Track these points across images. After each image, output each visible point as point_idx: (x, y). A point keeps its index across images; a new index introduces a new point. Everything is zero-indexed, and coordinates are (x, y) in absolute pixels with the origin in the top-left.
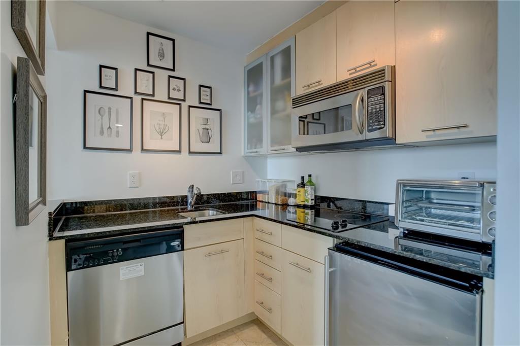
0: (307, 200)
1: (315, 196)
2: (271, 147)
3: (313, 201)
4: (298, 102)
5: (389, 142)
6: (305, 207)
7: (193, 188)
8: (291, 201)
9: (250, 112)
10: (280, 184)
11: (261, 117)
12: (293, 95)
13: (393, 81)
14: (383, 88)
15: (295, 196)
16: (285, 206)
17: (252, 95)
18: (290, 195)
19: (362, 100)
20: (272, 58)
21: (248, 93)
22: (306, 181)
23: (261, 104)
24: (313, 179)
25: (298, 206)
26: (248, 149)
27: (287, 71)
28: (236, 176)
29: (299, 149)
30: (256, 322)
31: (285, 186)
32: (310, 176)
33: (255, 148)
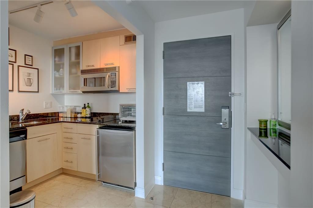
0: (87, 115)
1: (91, 113)
2: (69, 90)
3: (90, 115)
4: (83, 72)
5: (117, 91)
6: (86, 118)
7: (23, 111)
8: (79, 115)
9: (56, 72)
10: (72, 108)
11: (63, 75)
12: (81, 68)
13: (119, 72)
14: (116, 73)
15: (81, 113)
16: (76, 118)
17: (57, 62)
18: (78, 113)
19: (109, 76)
21: (55, 61)
22: (86, 106)
23: (63, 68)
24: (90, 105)
25: (82, 118)
26: (54, 90)
27: (78, 55)
28: (47, 104)
29: (84, 92)
30: (63, 172)
31: (76, 109)
32: (88, 104)
33: (60, 90)
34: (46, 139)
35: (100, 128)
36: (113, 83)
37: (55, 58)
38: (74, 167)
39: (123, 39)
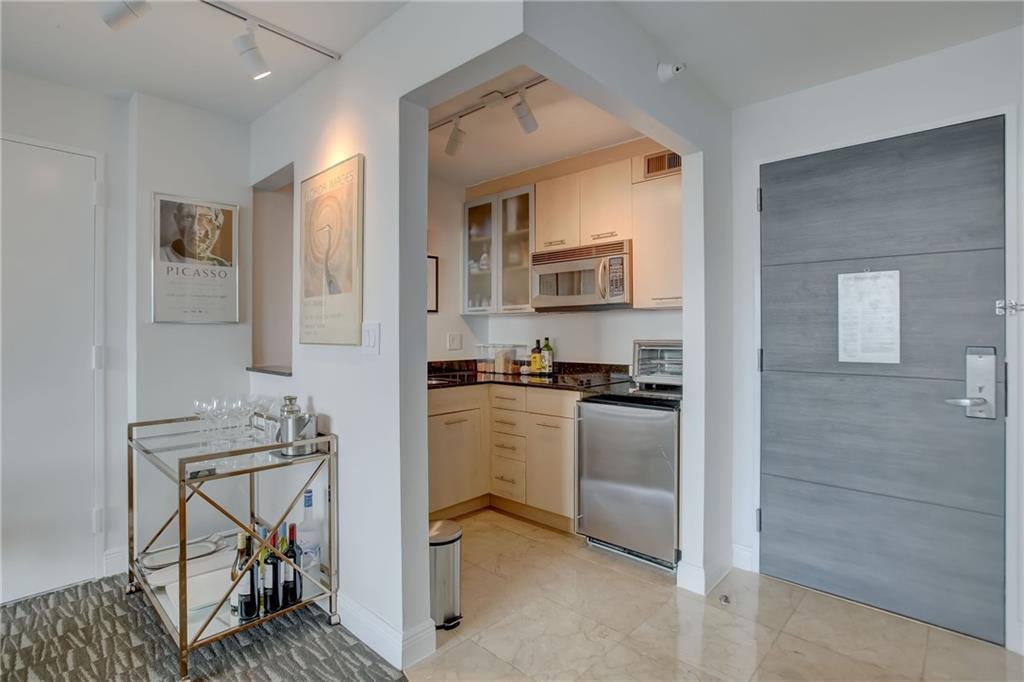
0: (543, 368)
1: (553, 363)
2: (503, 305)
3: (551, 368)
4: (538, 259)
5: (627, 306)
6: (541, 375)
8: (524, 369)
9: (472, 261)
10: (507, 350)
11: (489, 269)
12: (532, 251)
13: (631, 254)
14: (622, 259)
15: (529, 364)
16: (517, 374)
17: (474, 239)
18: (522, 363)
19: (605, 268)
20: (505, 202)
21: (470, 236)
22: (542, 346)
23: (488, 253)
24: (551, 344)
25: (532, 375)
26: (469, 307)
27: (523, 217)
28: (453, 340)
29: (539, 310)
30: (491, 504)
31: (514, 352)
32: (547, 339)
33: (480, 305)
34: (460, 421)
35: (584, 400)
36: (617, 284)
37: (470, 228)
38: (518, 493)
39: (640, 165)
